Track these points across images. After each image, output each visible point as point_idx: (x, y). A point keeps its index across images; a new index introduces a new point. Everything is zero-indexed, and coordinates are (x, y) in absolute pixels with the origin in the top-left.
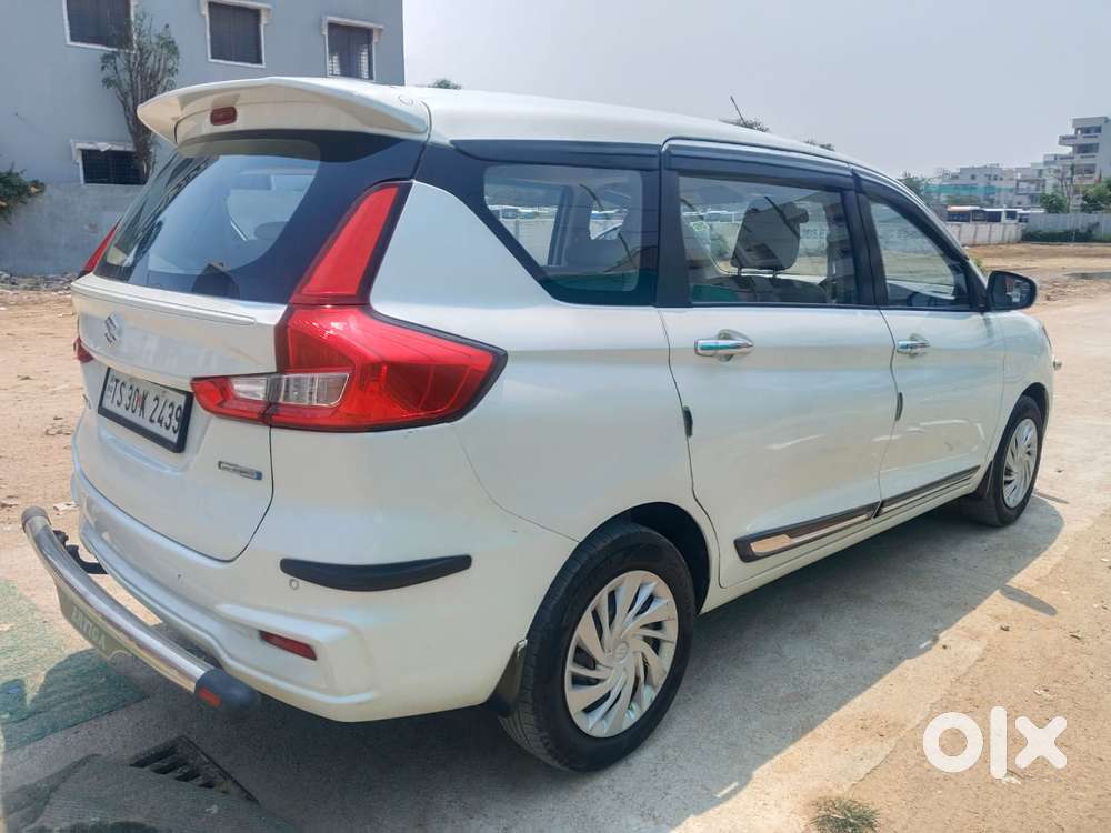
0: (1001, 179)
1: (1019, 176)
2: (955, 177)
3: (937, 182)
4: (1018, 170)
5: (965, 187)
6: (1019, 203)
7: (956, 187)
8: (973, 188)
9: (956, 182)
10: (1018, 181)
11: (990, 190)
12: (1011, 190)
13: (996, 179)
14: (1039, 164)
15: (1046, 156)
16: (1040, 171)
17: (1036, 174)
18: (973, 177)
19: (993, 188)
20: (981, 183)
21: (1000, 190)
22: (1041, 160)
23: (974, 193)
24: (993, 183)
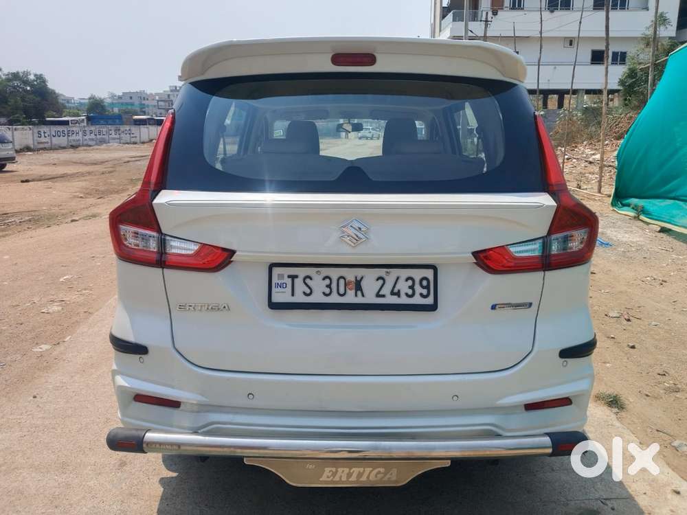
0: (148, 99)
1: (157, 98)
2: (120, 98)
3: (109, 101)
4: (157, 94)
5: (127, 104)
6: (161, 114)
7: (122, 104)
8: (132, 104)
9: (121, 101)
10: (158, 101)
11: (142, 106)
12: (155, 106)
13: (144, 99)
14: (167, 91)
15: (170, 87)
16: (169, 95)
17: (166, 97)
18: (131, 98)
19: (144, 104)
20: (136, 101)
21: (148, 106)
22: (168, 89)
23: (134, 108)
24: (143, 102)
